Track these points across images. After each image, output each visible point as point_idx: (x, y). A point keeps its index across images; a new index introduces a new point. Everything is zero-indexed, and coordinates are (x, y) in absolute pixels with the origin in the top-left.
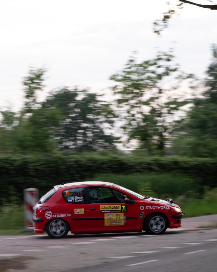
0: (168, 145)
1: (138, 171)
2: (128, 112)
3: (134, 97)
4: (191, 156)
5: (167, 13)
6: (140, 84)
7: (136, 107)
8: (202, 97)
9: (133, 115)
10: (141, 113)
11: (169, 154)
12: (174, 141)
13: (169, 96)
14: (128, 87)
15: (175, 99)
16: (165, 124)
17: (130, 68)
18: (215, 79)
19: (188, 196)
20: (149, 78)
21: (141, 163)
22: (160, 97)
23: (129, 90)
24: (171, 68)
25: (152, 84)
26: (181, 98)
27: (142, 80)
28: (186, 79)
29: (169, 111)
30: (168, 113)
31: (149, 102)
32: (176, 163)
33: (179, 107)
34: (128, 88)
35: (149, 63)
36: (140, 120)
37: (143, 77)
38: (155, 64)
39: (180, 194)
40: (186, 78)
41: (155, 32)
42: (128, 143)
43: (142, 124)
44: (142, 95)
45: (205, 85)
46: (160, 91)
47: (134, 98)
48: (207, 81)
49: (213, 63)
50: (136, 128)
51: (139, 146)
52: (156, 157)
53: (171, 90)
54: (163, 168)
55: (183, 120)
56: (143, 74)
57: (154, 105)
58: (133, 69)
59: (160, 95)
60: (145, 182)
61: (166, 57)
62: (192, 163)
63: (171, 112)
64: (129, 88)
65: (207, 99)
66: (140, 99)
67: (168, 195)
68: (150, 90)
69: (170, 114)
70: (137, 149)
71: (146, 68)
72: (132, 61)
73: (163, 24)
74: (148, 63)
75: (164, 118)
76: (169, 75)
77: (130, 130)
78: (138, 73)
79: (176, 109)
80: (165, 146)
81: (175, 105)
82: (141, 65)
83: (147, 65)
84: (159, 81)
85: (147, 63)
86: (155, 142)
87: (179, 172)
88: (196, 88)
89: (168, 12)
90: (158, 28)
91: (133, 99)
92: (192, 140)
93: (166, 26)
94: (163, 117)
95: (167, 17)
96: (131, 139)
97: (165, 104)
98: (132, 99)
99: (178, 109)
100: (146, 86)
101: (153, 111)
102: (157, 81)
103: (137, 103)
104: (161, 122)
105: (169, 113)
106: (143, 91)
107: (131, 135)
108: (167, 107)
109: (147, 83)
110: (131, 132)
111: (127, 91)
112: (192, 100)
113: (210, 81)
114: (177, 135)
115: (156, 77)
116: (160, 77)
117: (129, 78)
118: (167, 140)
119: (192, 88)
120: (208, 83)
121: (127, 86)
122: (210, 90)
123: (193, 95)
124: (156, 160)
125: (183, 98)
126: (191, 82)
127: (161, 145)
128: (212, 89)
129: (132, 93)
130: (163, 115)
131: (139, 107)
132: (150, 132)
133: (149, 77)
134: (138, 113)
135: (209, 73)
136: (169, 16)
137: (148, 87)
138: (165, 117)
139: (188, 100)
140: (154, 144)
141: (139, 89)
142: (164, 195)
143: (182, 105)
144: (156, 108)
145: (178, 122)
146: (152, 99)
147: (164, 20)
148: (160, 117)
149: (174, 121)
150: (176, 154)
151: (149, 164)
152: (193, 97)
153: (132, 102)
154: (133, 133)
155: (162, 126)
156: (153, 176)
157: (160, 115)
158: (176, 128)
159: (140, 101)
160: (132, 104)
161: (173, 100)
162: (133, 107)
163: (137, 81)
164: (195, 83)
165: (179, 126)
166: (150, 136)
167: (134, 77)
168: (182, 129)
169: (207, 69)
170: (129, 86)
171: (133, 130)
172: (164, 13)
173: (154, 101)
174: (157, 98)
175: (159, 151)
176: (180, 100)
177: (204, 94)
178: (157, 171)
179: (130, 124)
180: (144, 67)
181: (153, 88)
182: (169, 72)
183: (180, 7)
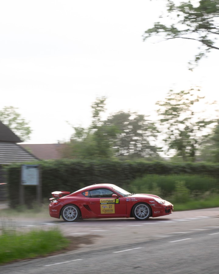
0: (198, 153)
1: (176, 173)
2: (169, 129)
3: (173, 117)
4: (215, 162)
5: (198, 55)
6: (177, 108)
7: (174, 125)
9: (172, 131)
10: (178, 129)
11: (199, 160)
12: (202, 151)
13: (199, 117)
15: (203, 119)
16: (196, 138)
17: (170, 96)
19: (212, 192)
20: (184, 104)
21: (178, 166)
22: (192, 118)
23: (169, 112)
24: (200, 96)
25: (186, 108)
26: (207, 118)
27: (179, 105)
28: (212, 104)
29: (199, 128)
30: (198, 130)
31: (184, 121)
32: (203, 167)
33: (206, 125)
35: (184, 92)
36: (177, 135)
37: (179, 103)
38: (189, 93)
39: (207, 190)
41: (189, 69)
42: (168, 152)
43: (179, 138)
44: (178, 116)
46: (193, 114)
50: (174, 141)
51: (176, 154)
52: (189, 162)
54: (194, 170)
55: (209, 135)
56: (180, 100)
57: (188, 123)
58: (172, 97)
59: (192, 116)
60: (180, 181)
62: (215, 167)
63: (200, 129)
64: (169, 111)
66: (177, 119)
67: (197, 191)
68: (185, 112)
69: (199, 131)
70: (175, 156)
71: (182, 96)
72: (171, 91)
73: (196, 63)
76: (199, 101)
77: (170, 142)
78: (176, 100)
79: (204, 126)
80: (196, 154)
81: (203, 124)
82: (178, 94)
83: (183, 94)
84: (191, 105)
85: (182, 92)
86: (188, 151)
87: (206, 174)
89: (199, 54)
90: (191, 67)
91: (172, 119)
92: (215, 150)
93: (197, 65)
94: (194, 132)
95: (198, 59)
96: (170, 149)
97: (196, 123)
98: (171, 119)
99: (206, 127)
100: (182, 110)
101: (187, 128)
103: (175, 122)
104: (193, 136)
106: (180, 113)
107: (170, 146)
108: (198, 125)
109: (182, 107)
110: (170, 143)
111: (167, 113)
112: (216, 120)
114: (205, 146)
115: (189, 103)
116: (192, 103)
117: (169, 103)
118: (197, 149)
121: (168, 109)
123: (217, 116)
124: (189, 165)
125: (209, 118)
127: (192, 154)
129: (171, 114)
130: (194, 131)
131: (177, 125)
132: (185, 144)
133: (184, 102)
134: (176, 129)
138: (196, 132)
139: (213, 120)
140: (187, 153)
141: (176, 112)
142: (194, 191)
143: (209, 124)
144: (189, 126)
145: (206, 136)
146: (186, 119)
147: (196, 61)
148: (192, 133)
149: (203, 136)
150: (204, 160)
151: (184, 167)
152: (217, 118)
153: (171, 121)
154: (172, 144)
155: (194, 139)
156: (187, 177)
157: (192, 131)
158: (204, 141)
159: (177, 121)
160: (171, 123)
161: (202, 120)
162: (172, 125)
163: (175, 106)
165: (206, 140)
166: (185, 147)
167: (173, 102)
168: (208, 142)
170: (170, 109)
171: (172, 142)
172: (196, 56)
173: (187, 121)
174: (190, 118)
175: (191, 158)
176: (207, 120)
178: (190, 173)
179: (170, 138)
180: (180, 95)
181: (187, 111)
182: (199, 99)
183: (208, 51)
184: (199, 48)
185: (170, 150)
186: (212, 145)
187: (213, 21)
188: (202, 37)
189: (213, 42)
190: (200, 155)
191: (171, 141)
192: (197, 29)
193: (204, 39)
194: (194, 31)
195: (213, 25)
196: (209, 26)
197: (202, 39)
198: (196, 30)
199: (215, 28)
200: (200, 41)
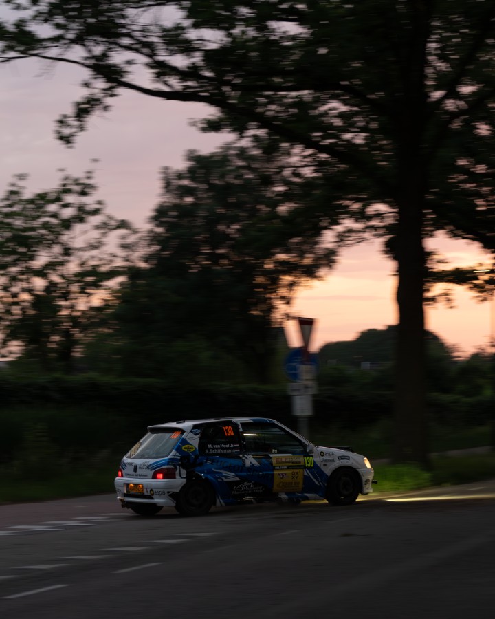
0: (78, 352)
2: (6, 289)
3: (18, 260)
4: (123, 375)
5: (84, 104)
6: (30, 237)
7: (21, 280)
8: (143, 265)
9: (15, 295)
10: (30, 291)
11: (80, 370)
12: (88, 346)
13: (84, 260)
14: (7, 242)
15: (93, 266)
16: (75, 314)
17: (10, 206)
18: (168, 231)
20: (46, 226)
22: (68, 261)
23: (8, 247)
24: (88, 208)
25: (51, 237)
26: (105, 264)
27: (33, 229)
28: (115, 229)
29: (83, 288)
30: (80, 293)
31: (45, 271)
32: (94, 387)
33: (102, 281)
34: (6, 244)
36: (28, 304)
37: (36, 224)
38: (58, 199)
40: (114, 227)
41: (61, 138)
42: (3, 347)
43: (32, 312)
44: (32, 258)
45: (148, 241)
46: (67, 251)
47: (18, 262)
48: (151, 235)
49: (165, 202)
50: (19, 319)
51: (23, 354)
52: (58, 375)
53: (86, 250)
55: (107, 306)
56: (35, 218)
57: (54, 277)
58: (16, 208)
59: (66, 258)
60: (36, 424)
61: (78, 188)
62: (125, 387)
63: (88, 291)
64: (9, 244)
65: (151, 268)
66: (28, 265)
68: (48, 248)
69: (83, 295)
70: (19, 358)
71: (40, 207)
72: (13, 192)
73: (76, 123)
74: (46, 197)
75: (74, 301)
76: (84, 222)
77: (8, 323)
78: (27, 216)
79: (96, 285)
80: (73, 354)
81: (92, 277)
82: (31, 201)
83: (42, 202)
84: (65, 232)
85: (42, 197)
86: (54, 346)
88: (134, 248)
89: (86, 101)
90: (66, 131)
91: (15, 265)
92: (120, 343)
93: (82, 128)
94: (72, 299)
95: (83, 112)
96: (10, 340)
97: (74, 274)
98: (14, 263)
99: (101, 286)
100: (40, 241)
101: (51, 287)
102: (62, 233)
103: (22, 273)
104: (66, 307)
105: (82, 291)
106: (35, 251)
107: (8, 332)
108: (79, 281)
109: (42, 235)
110: (9, 326)
111: (4, 249)
112: (126, 269)
113: (159, 234)
114: (93, 335)
115: (58, 224)
116: (67, 224)
117: (9, 224)
118: (76, 342)
119: (125, 247)
120: (154, 239)
121: (4, 240)
122: (157, 251)
123: (127, 260)
124: (57, 381)
125: (109, 264)
126: (123, 237)
127: (66, 353)
128: (162, 250)
129: (14, 252)
130: (72, 296)
131: (28, 279)
132: (46, 328)
133: (47, 223)
134: (24, 290)
135: (156, 220)
136: (90, 109)
137: (44, 242)
138: (76, 299)
139: (119, 269)
140: (52, 350)
141: (26, 245)
143: (108, 279)
144: (58, 283)
145: (98, 309)
146: (51, 266)
147: (78, 116)
148: (66, 300)
149: (92, 309)
150: (93, 370)
152: (126, 264)
153: (14, 270)
154: (13, 328)
155: (71, 318)
157: (66, 296)
158: (92, 322)
159: (27, 268)
160: (13, 274)
161: (90, 269)
162: (14, 279)
163: (25, 232)
164: (132, 239)
165: (98, 318)
166: (47, 336)
167: (18, 223)
168: (103, 323)
169: (153, 214)
170: (8, 240)
171: (13, 323)
172: (79, 104)
173: (55, 270)
175: (62, 363)
176: (104, 269)
177: (147, 259)
178: (59, 402)
179: (8, 312)
180: (36, 204)
181: (54, 246)
182: (84, 216)
183: (110, 92)
184: (87, 85)
185: (10, 343)
186: (111, 331)
187: (123, 16)
188: (94, 57)
189: (124, 72)
190: (82, 356)
191: (11, 321)
192: (85, 37)
193: (101, 63)
194: (74, 41)
195: (124, 27)
196: (113, 30)
197: (93, 62)
198: (79, 40)
199: (128, 35)
200: (88, 66)
